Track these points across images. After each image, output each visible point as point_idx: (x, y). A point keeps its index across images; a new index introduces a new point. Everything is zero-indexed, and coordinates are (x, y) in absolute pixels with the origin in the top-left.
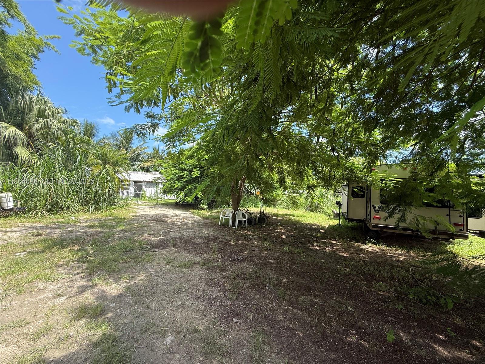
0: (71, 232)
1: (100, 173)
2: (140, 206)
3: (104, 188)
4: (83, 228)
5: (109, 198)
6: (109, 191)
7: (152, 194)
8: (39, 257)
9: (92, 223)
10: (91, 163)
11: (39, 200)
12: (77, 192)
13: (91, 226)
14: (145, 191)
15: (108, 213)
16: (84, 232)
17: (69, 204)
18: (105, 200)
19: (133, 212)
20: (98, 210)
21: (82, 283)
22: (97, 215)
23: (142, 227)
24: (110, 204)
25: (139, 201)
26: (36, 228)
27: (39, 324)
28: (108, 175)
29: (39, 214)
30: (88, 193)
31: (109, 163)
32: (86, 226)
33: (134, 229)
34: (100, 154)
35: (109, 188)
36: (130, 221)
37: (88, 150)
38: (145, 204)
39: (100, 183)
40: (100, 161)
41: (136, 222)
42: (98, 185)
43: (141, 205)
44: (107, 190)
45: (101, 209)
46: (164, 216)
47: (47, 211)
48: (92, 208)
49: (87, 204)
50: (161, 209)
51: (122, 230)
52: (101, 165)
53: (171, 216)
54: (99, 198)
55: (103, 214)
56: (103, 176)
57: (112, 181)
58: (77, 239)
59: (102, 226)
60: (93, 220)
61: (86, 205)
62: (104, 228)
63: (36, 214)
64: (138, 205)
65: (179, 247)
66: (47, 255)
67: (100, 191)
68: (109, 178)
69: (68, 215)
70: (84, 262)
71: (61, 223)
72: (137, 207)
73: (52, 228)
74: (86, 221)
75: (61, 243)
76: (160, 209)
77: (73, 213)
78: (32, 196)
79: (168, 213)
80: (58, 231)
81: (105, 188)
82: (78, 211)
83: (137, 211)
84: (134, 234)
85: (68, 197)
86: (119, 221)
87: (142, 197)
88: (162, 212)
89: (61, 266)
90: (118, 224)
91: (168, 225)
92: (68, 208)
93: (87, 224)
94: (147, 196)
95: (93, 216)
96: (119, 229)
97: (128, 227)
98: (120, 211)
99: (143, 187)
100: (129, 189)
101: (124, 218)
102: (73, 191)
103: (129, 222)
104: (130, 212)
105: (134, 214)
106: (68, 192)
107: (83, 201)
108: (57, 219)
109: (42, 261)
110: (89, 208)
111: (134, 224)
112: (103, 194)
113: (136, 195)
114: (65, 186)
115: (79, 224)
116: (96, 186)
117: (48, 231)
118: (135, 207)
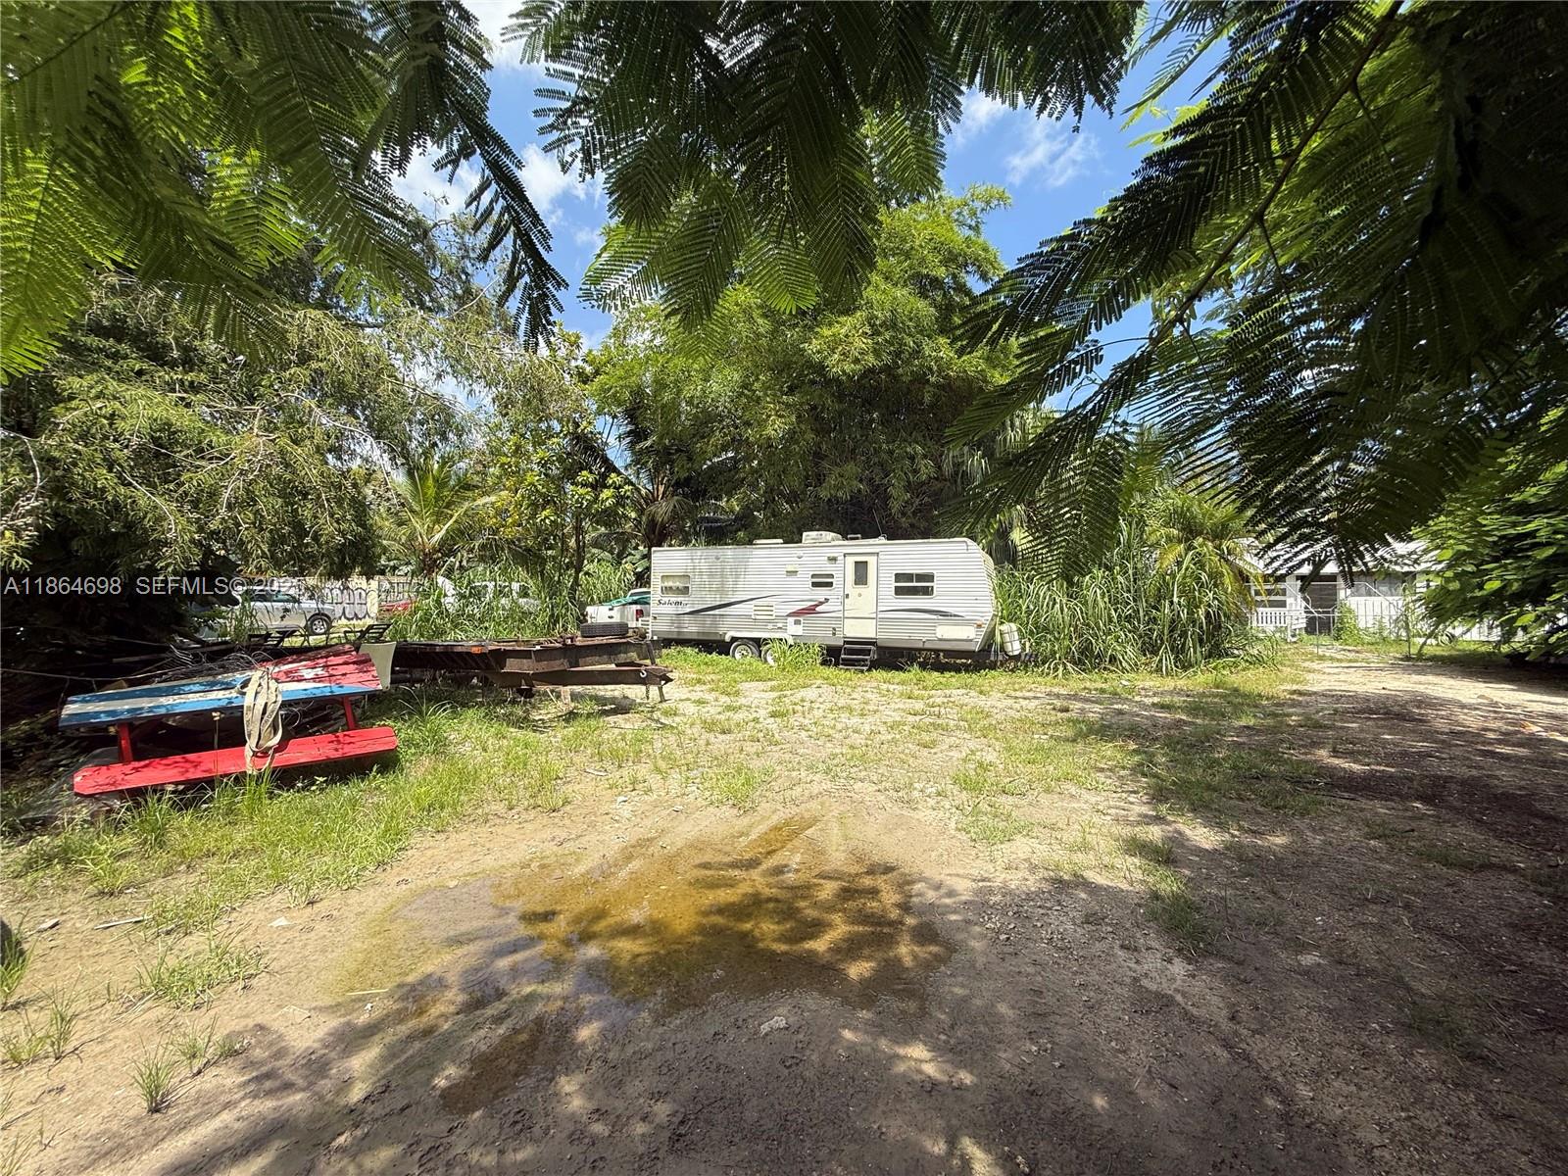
0: (1120, 712)
1: (1179, 564)
2: (1328, 664)
3: (1193, 605)
4: (1145, 707)
5: (1212, 635)
6: (1208, 614)
7: (1386, 620)
8: (1068, 747)
9: (1167, 699)
10: (1153, 539)
11: (1057, 639)
12: (1128, 619)
13: (1163, 707)
14: (1350, 611)
15: (1210, 677)
16: (1147, 718)
17: (1114, 649)
18: (1201, 641)
19: (1293, 681)
20: (1185, 668)
21: (1145, 810)
22: (1182, 682)
23: (1318, 726)
24: (1216, 652)
25: (1325, 645)
26: (1058, 696)
27: (1072, 836)
28: (1202, 567)
29: (1061, 668)
30: (1154, 620)
31: (1200, 534)
32: (1154, 704)
33: (1284, 729)
34: (1175, 512)
35: (1209, 606)
36: (1277, 705)
37: (1142, 506)
38: (1351, 655)
39: (1182, 593)
40: (1176, 532)
41: (1299, 710)
42: (1175, 600)
43: (1332, 659)
44: (1201, 611)
45: (1192, 666)
46: (1423, 702)
47: (1075, 663)
48: (1168, 659)
49: (1155, 653)
50: (1422, 678)
51: (1248, 727)
52: (1180, 542)
53: (1463, 706)
54: (1184, 634)
55: (1200, 680)
56: (1188, 573)
57: (1216, 585)
58: (1131, 730)
59: (1194, 709)
60: (1171, 693)
61: (1151, 653)
62: (1196, 716)
63: (1056, 669)
64: (1322, 658)
65: (1452, 808)
66: (1080, 747)
67: (1184, 616)
68: (1204, 577)
69: (1114, 676)
70: (1144, 775)
71: (1103, 691)
72: (1315, 665)
73: (1086, 700)
74: (1155, 695)
75: (1103, 731)
76: (1415, 678)
77: (1124, 670)
78: (1046, 629)
79: (1450, 695)
80: (1097, 708)
81: (1197, 607)
82: (1135, 668)
83: (1310, 676)
84: (1282, 741)
85: (1109, 633)
86: (1240, 701)
87: (1339, 630)
88: (1421, 688)
89: (1102, 770)
90: (1238, 710)
91: (1430, 735)
92: (1113, 659)
93: (1156, 700)
94: (1362, 625)
95: (1170, 683)
96: (1237, 723)
97: (1270, 721)
98: (1249, 674)
99: (1342, 594)
100: (1283, 604)
101: (1259, 695)
102: (1119, 616)
103: (1276, 709)
104: (1283, 681)
105: (1295, 687)
106: (1111, 621)
107: (1144, 643)
108: (1093, 682)
109: (1073, 754)
110: (1161, 660)
111: (1289, 715)
112: (1194, 622)
113: (1313, 626)
114: (1102, 605)
115: (1137, 698)
116: (1172, 603)
117: (1079, 705)
118: (1307, 664)
